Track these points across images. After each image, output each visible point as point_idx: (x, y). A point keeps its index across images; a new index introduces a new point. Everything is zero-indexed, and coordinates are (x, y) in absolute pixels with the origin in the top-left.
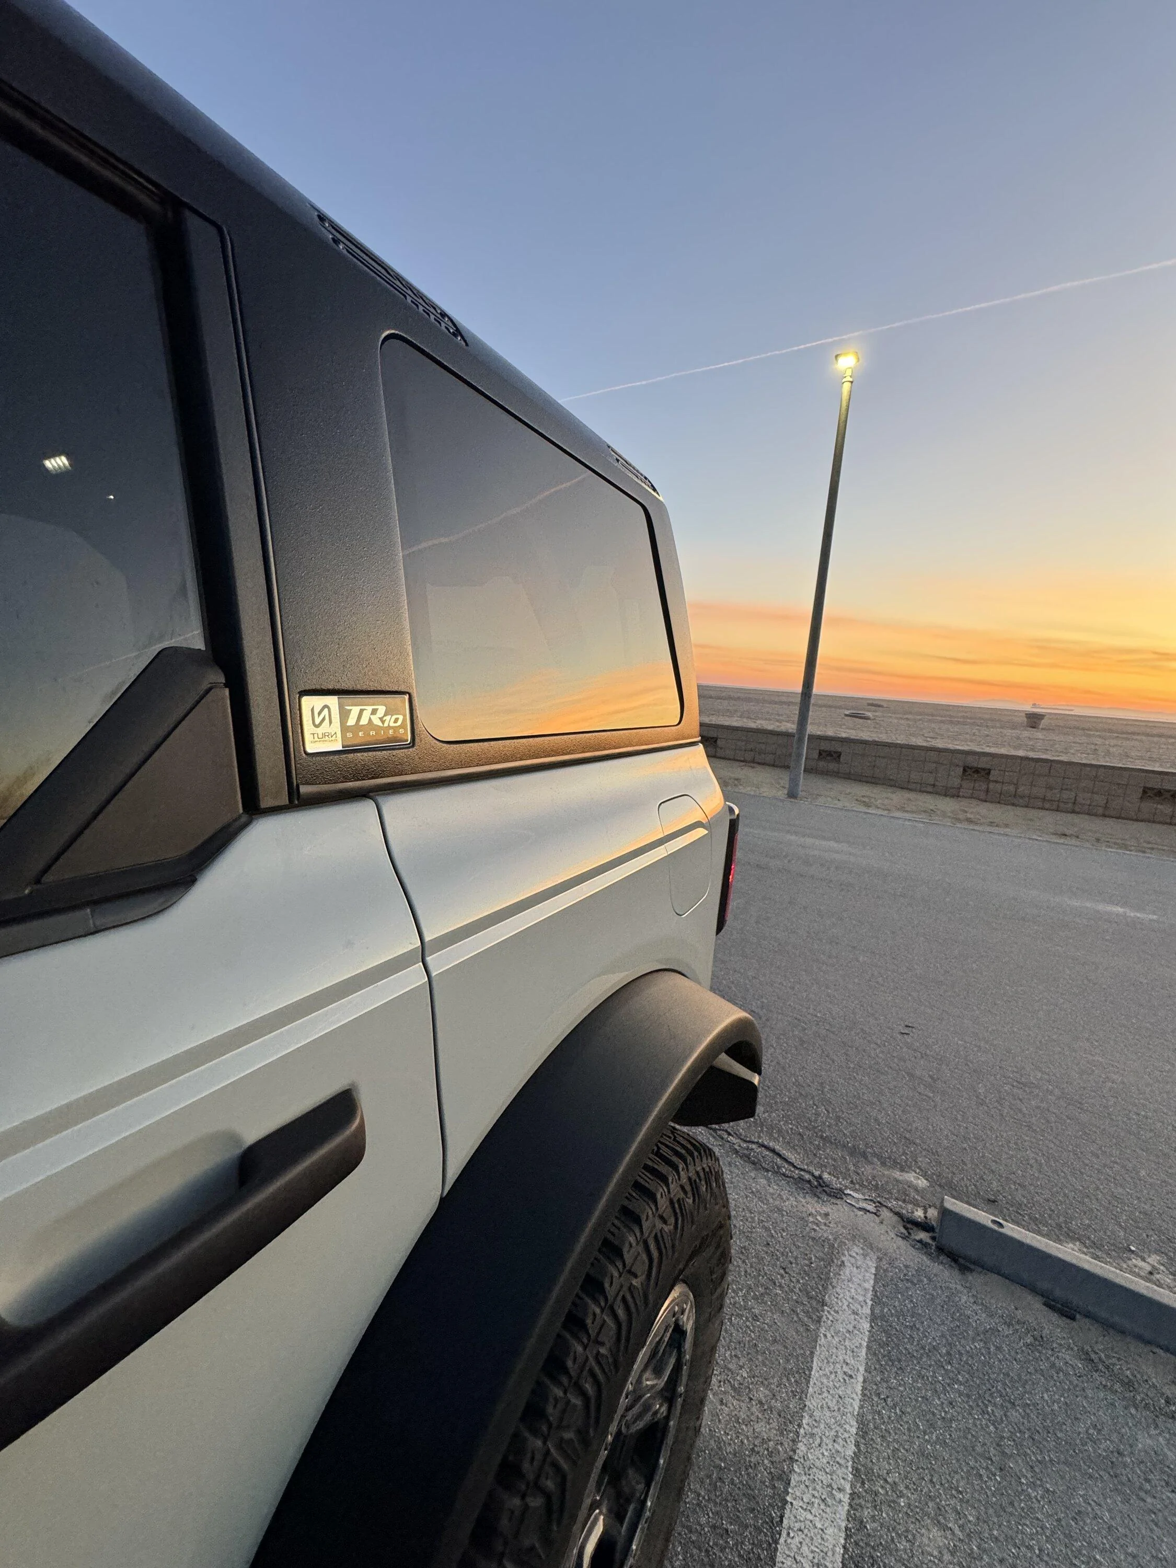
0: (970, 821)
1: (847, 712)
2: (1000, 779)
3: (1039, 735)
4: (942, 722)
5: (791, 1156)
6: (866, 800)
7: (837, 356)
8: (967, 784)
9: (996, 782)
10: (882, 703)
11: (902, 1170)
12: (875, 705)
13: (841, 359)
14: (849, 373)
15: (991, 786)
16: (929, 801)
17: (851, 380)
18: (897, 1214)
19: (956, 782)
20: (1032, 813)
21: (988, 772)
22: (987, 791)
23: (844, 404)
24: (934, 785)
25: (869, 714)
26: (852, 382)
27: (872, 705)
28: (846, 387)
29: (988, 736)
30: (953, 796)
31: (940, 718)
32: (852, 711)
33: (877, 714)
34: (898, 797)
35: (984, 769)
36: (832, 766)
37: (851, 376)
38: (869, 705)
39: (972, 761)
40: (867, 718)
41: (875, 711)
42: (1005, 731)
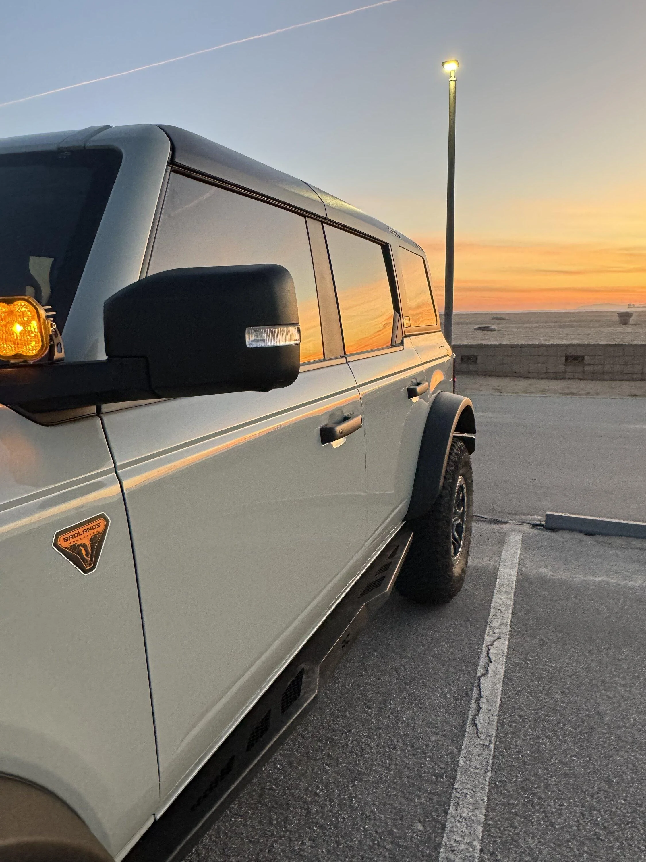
0: (573, 394)
1: (477, 327)
2: (592, 362)
3: (629, 329)
4: (554, 327)
5: (485, 517)
6: (499, 388)
7: (443, 63)
8: (569, 369)
9: (590, 365)
10: (503, 316)
11: (531, 516)
12: (498, 318)
13: (446, 65)
14: (453, 74)
15: (586, 368)
16: (543, 384)
17: (455, 79)
18: (529, 523)
19: (561, 368)
20: (614, 384)
21: (583, 358)
22: (584, 372)
23: (452, 96)
24: (546, 373)
25: (494, 326)
26: (455, 81)
27: (497, 319)
28: (452, 84)
29: (589, 334)
30: (561, 379)
31: (554, 324)
32: (479, 326)
33: (500, 326)
34: (522, 383)
35: (579, 357)
36: (472, 367)
37: (454, 76)
38: (493, 319)
39: (572, 352)
40: (492, 330)
41: (499, 324)
42: (602, 329)
